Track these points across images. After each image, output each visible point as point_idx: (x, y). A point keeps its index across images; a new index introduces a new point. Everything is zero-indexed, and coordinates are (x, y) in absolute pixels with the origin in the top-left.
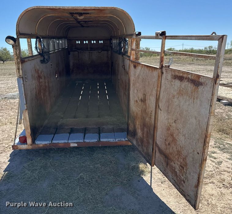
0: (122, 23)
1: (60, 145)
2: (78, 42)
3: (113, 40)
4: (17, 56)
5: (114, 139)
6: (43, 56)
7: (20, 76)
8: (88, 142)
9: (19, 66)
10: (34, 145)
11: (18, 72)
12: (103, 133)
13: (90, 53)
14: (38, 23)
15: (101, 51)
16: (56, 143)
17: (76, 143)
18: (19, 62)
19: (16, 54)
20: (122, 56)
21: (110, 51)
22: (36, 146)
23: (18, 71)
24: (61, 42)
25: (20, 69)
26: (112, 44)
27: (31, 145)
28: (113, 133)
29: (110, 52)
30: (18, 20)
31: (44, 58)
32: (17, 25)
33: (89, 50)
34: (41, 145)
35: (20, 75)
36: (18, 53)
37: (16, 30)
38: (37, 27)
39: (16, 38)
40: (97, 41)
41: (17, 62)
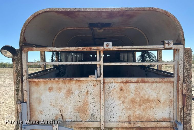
2: (91, 55)
4: (17, 72)
7: (18, 101)
9: (19, 87)
11: (16, 95)
14: (57, 36)
18: (19, 81)
19: (17, 69)
23: (16, 93)
24: (78, 56)
25: (20, 91)
30: (24, 26)
31: (60, 71)
32: (21, 32)
36: (18, 68)
37: (20, 39)
38: (55, 40)
39: (19, 49)
41: (17, 81)
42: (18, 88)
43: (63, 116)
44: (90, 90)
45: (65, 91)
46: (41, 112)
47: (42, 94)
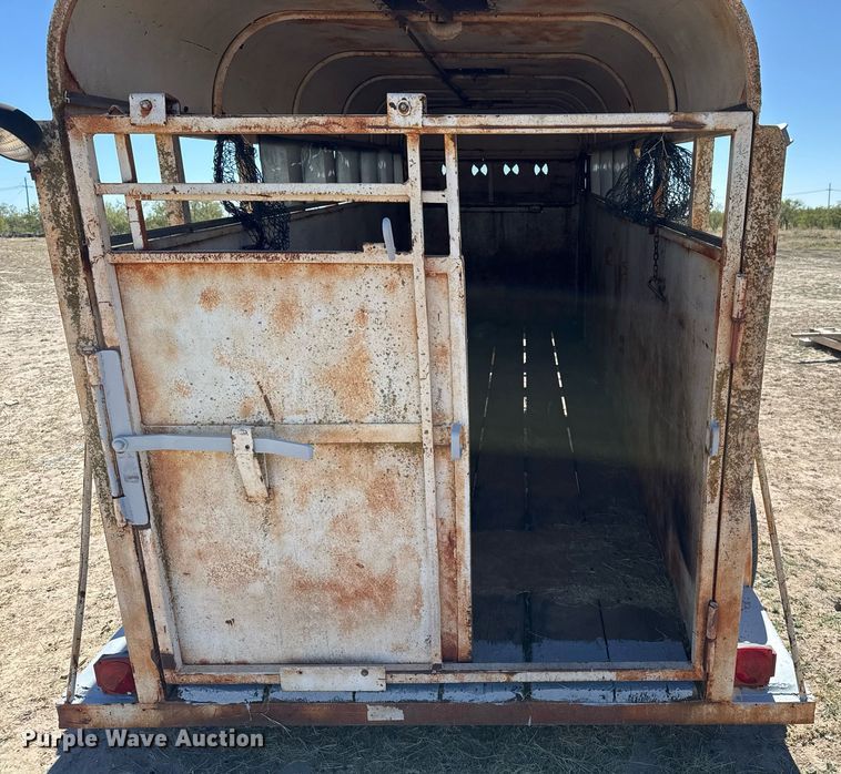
0: (659, 61)
1: (311, 711)
3: (595, 157)
4: (59, 226)
5: (604, 693)
6: (260, 230)
7: (82, 343)
8: (463, 705)
9: (77, 285)
10: (172, 710)
11: (69, 321)
12: (546, 642)
13: (493, 212)
14: (231, 55)
15: (542, 207)
16: (292, 702)
17: (400, 705)
18: (74, 260)
19: (56, 213)
20: (652, 232)
21: (578, 207)
22: (187, 712)
23: (69, 312)
25: (83, 303)
26: (588, 175)
27: (158, 705)
28: (600, 639)
29: (576, 213)
33: (491, 199)
34: (212, 710)
35: (84, 339)
36: (63, 208)
37: (51, 73)
38: (222, 78)
39: (52, 124)
40: (527, 164)
41: (64, 261)
42: (74, 290)
43: (272, 402)
44: (371, 306)
45: (271, 306)
46: (182, 390)
47: (176, 318)
